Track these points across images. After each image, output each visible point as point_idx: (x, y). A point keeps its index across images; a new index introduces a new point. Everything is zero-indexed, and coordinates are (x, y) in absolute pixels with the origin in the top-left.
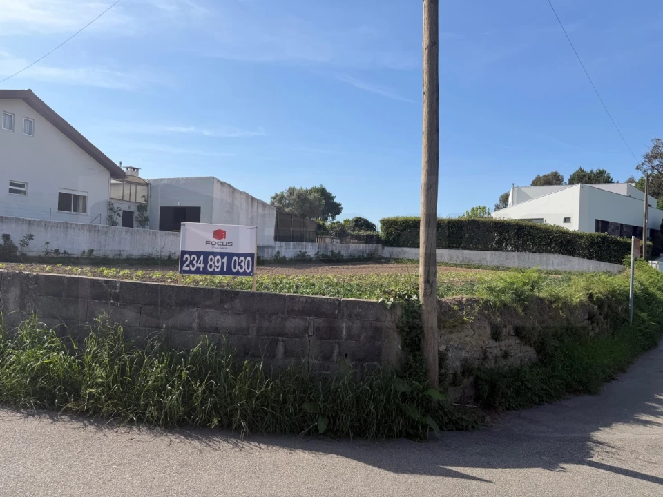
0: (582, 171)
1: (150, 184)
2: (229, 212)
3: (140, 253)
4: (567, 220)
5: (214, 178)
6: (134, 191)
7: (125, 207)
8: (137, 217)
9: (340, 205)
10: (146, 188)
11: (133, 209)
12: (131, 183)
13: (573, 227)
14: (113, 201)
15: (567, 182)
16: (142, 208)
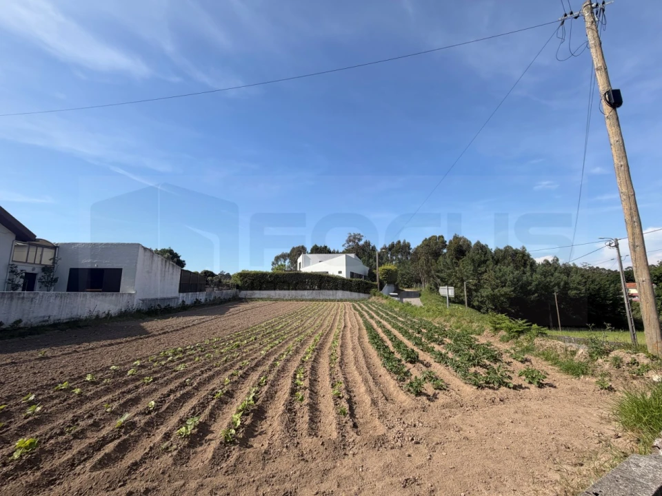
0: (316, 246)
1: (58, 247)
2: (148, 272)
3: (69, 316)
4: (340, 272)
5: (139, 244)
6: (40, 253)
7: (29, 270)
8: (40, 279)
9: (184, 261)
10: (53, 251)
11: (37, 270)
12: (37, 246)
13: (344, 275)
14: (16, 264)
15: (309, 251)
16: (46, 269)
